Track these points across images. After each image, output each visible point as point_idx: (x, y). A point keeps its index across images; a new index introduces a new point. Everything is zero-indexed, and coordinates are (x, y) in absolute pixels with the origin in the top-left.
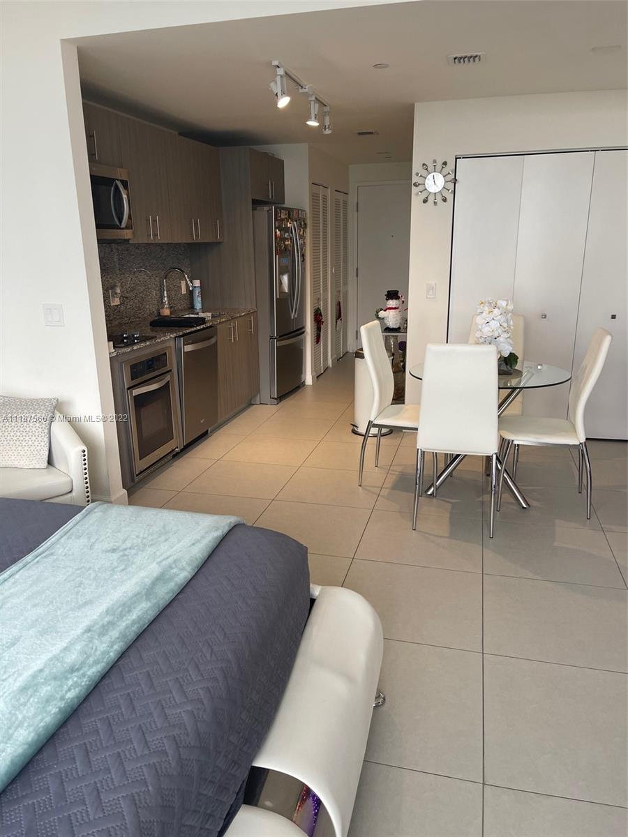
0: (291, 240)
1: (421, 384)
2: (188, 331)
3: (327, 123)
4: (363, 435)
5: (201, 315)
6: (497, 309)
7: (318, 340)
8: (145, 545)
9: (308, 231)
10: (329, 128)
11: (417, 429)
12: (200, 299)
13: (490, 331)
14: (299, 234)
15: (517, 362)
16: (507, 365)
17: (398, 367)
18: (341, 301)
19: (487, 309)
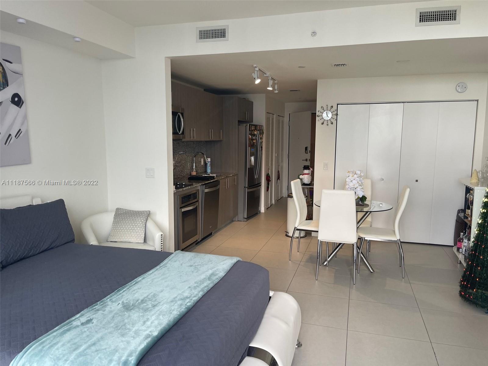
0: (256, 140)
1: (320, 209)
2: (207, 182)
3: (276, 87)
4: (290, 237)
5: (211, 175)
6: (356, 175)
7: (268, 190)
8: (204, 265)
9: (264, 135)
10: (277, 90)
11: (317, 232)
12: (210, 167)
13: (352, 185)
14: (260, 137)
15: (366, 200)
16: (361, 201)
17: (309, 203)
18: (280, 170)
19: (351, 175)
